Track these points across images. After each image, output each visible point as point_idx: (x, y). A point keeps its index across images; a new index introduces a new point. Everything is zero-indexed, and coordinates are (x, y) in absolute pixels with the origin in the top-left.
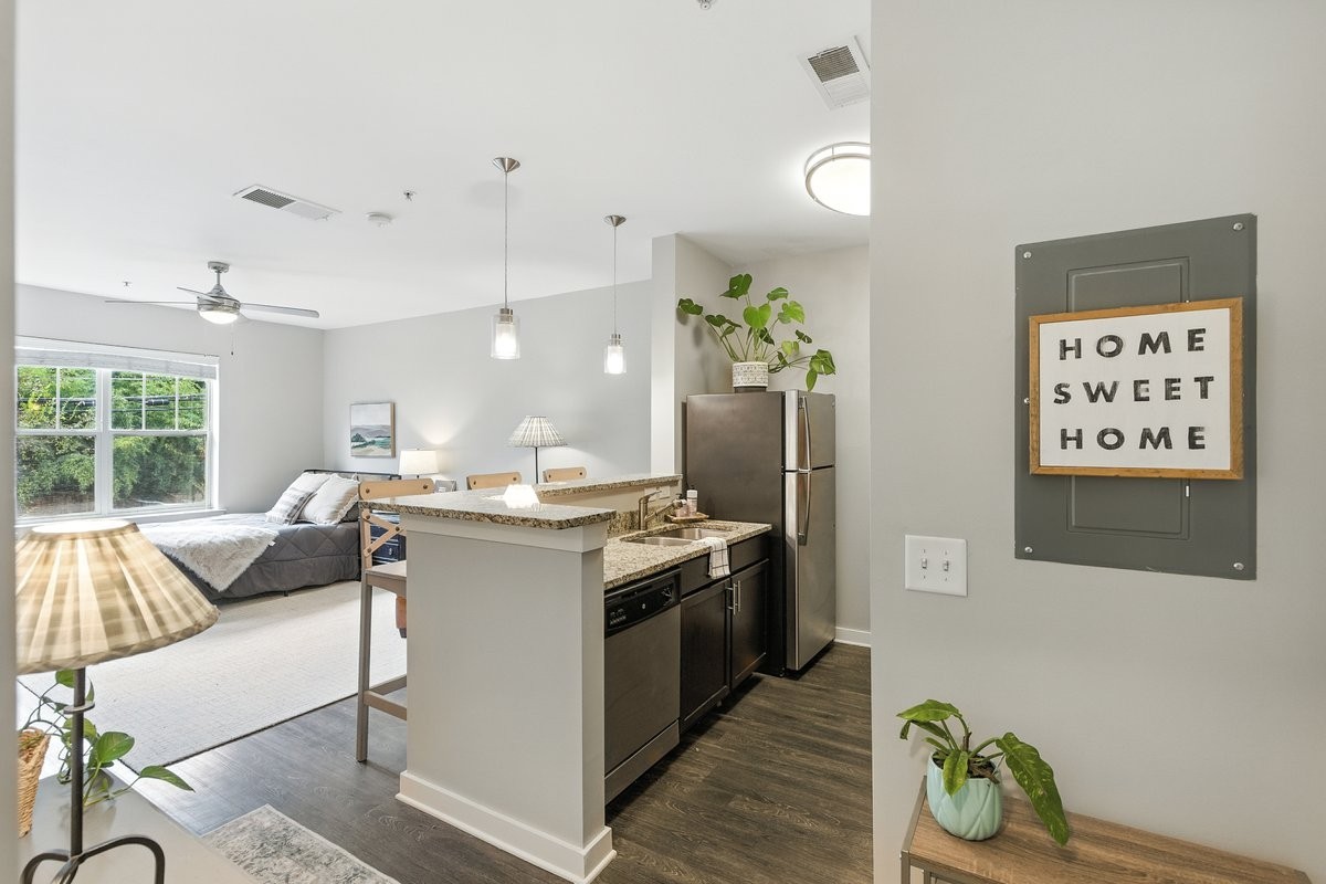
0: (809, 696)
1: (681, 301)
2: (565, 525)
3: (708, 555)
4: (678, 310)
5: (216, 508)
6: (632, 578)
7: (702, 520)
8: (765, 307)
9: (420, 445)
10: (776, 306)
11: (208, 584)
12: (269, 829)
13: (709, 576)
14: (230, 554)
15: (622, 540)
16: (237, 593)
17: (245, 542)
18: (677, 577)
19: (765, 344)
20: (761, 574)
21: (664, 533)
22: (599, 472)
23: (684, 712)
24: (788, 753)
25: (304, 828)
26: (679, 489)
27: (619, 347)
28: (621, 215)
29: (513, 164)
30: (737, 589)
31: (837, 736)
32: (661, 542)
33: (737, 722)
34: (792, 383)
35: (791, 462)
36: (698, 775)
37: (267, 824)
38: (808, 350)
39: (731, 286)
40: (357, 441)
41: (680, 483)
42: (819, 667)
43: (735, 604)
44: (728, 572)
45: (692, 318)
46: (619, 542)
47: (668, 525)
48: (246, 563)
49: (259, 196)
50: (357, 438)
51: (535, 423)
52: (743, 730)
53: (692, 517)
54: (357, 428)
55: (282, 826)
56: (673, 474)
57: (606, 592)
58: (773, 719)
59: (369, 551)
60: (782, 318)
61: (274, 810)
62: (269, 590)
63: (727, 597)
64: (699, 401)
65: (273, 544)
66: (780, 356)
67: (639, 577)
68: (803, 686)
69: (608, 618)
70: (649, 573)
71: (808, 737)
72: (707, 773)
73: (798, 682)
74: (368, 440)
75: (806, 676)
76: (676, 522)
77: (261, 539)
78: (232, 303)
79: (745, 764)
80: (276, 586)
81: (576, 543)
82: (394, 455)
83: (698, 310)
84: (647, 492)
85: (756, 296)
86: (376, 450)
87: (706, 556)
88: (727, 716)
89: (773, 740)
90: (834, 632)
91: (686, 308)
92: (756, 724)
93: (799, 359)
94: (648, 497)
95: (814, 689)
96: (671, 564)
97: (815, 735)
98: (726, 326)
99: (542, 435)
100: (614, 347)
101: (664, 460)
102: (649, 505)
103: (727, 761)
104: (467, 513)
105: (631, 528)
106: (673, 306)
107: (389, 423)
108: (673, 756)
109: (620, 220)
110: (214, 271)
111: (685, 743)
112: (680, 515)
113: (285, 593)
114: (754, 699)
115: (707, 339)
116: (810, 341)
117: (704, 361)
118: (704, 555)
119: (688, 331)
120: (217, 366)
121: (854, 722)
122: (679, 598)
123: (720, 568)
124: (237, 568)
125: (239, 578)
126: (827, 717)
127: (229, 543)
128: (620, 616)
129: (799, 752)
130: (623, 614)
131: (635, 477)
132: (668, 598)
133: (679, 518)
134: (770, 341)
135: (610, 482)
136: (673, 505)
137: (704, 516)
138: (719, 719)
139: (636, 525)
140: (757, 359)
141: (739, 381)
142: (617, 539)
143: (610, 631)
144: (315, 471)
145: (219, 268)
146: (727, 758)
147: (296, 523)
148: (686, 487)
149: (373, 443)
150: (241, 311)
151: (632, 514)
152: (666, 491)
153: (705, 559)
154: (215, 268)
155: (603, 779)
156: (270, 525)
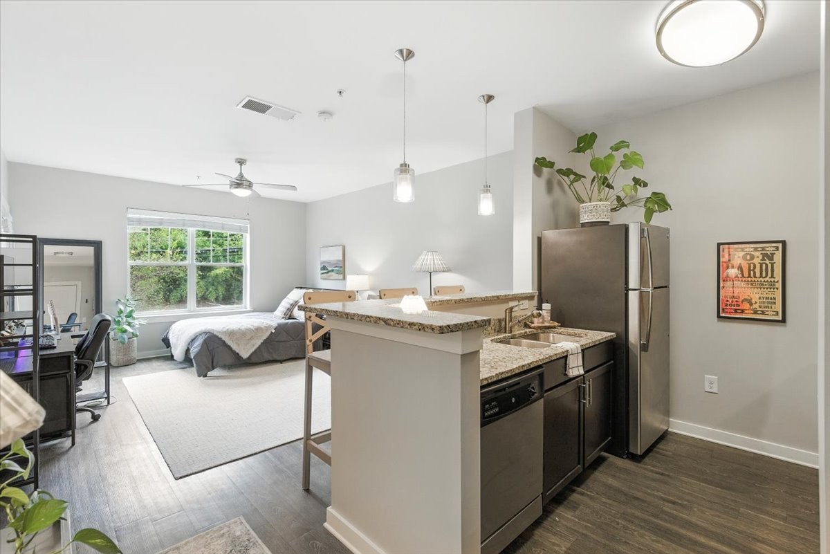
0: (654, 480)
1: (537, 160)
2: (446, 330)
3: (566, 357)
4: (534, 166)
5: (248, 309)
6: (504, 376)
7: (554, 327)
8: (610, 156)
9: (359, 272)
10: (619, 156)
11: (238, 354)
12: (238, 537)
13: (566, 375)
14: (249, 337)
15: (492, 340)
16: (254, 360)
17: (258, 329)
18: (541, 376)
19: (607, 189)
20: (606, 375)
21: (525, 336)
22: (473, 290)
23: (546, 488)
24: (642, 536)
25: (260, 541)
26: (535, 302)
27: (489, 195)
28: (491, 94)
29: (410, 54)
30: (589, 386)
31: (688, 525)
32: (523, 344)
33: (591, 498)
34: (633, 218)
35: (633, 281)
36: (558, 545)
37: (238, 533)
38: (644, 193)
39: (579, 144)
40: (324, 270)
41: (536, 298)
42: (658, 453)
43: (587, 398)
44: (582, 372)
45: (545, 170)
46: (490, 343)
47: (528, 330)
48: (258, 343)
49: (251, 105)
50: (324, 268)
51: (430, 256)
52: (597, 506)
53: (547, 324)
54: (324, 262)
55: (247, 537)
56: (531, 291)
57: (482, 387)
58: (623, 498)
59: (310, 341)
60: (624, 164)
61: (244, 522)
62: (271, 359)
63: (580, 392)
64: (551, 235)
65: (274, 331)
66: (619, 198)
67: (509, 374)
68: (646, 469)
69: (483, 410)
70: (517, 371)
71: (660, 522)
72: (568, 545)
73: (639, 465)
74: (330, 269)
75: (646, 460)
76: (534, 328)
77: (267, 328)
78: (248, 184)
79: (603, 541)
80: (276, 357)
81: (456, 346)
82: (344, 278)
83: (551, 165)
84: (511, 304)
85: (601, 149)
86: (334, 275)
87: (564, 357)
88: (580, 489)
89: (625, 519)
90: (668, 423)
91: (541, 164)
92: (608, 501)
93: (634, 201)
94: (512, 308)
95: (657, 473)
96: (536, 364)
97: (665, 521)
98: (572, 177)
99: (434, 264)
100: (486, 195)
101: (523, 280)
102: (513, 314)
103: (586, 535)
104: (368, 317)
105: (499, 331)
106: (531, 162)
107: (341, 258)
108: (537, 523)
109: (490, 98)
110: (238, 164)
111: (547, 512)
112: (537, 322)
113: (281, 362)
114: (601, 477)
115: (556, 188)
116: (645, 185)
117: (554, 206)
118: (563, 357)
119: (542, 182)
120: (248, 226)
121: (703, 512)
122: (543, 391)
123: (576, 368)
124: (253, 345)
125: (255, 351)
126: (674, 503)
127: (249, 330)
128: (493, 408)
129: (654, 538)
130: (495, 407)
131: (502, 293)
132: (534, 393)
133: (536, 325)
134: (610, 186)
135: (483, 295)
136: (533, 315)
137: (556, 324)
138: (574, 491)
139: (503, 329)
140: (601, 200)
141: (585, 218)
142: (488, 340)
143: (485, 421)
144: (301, 288)
145: (241, 162)
146: (585, 532)
147: (289, 319)
148: (541, 302)
149: (333, 271)
150: (254, 188)
151: (500, 321)
152: (526, 304)
153: (563, 360)
154: (239, 162)
155: (479, 547)
156: (274, 319)
